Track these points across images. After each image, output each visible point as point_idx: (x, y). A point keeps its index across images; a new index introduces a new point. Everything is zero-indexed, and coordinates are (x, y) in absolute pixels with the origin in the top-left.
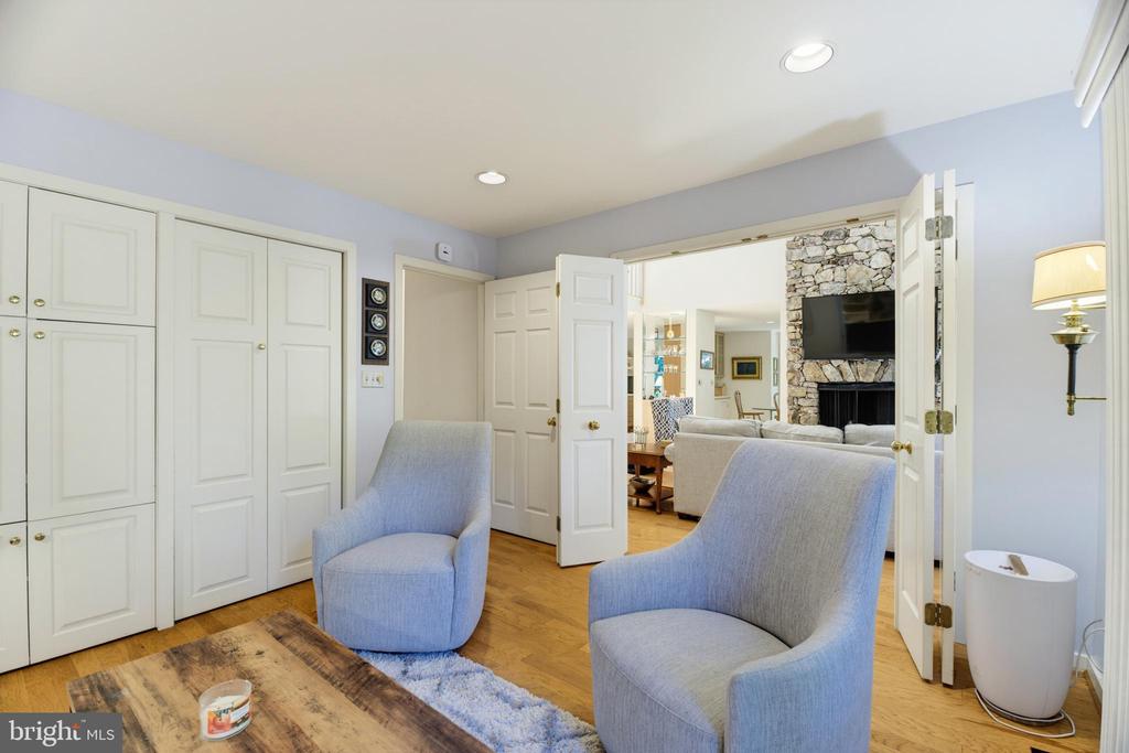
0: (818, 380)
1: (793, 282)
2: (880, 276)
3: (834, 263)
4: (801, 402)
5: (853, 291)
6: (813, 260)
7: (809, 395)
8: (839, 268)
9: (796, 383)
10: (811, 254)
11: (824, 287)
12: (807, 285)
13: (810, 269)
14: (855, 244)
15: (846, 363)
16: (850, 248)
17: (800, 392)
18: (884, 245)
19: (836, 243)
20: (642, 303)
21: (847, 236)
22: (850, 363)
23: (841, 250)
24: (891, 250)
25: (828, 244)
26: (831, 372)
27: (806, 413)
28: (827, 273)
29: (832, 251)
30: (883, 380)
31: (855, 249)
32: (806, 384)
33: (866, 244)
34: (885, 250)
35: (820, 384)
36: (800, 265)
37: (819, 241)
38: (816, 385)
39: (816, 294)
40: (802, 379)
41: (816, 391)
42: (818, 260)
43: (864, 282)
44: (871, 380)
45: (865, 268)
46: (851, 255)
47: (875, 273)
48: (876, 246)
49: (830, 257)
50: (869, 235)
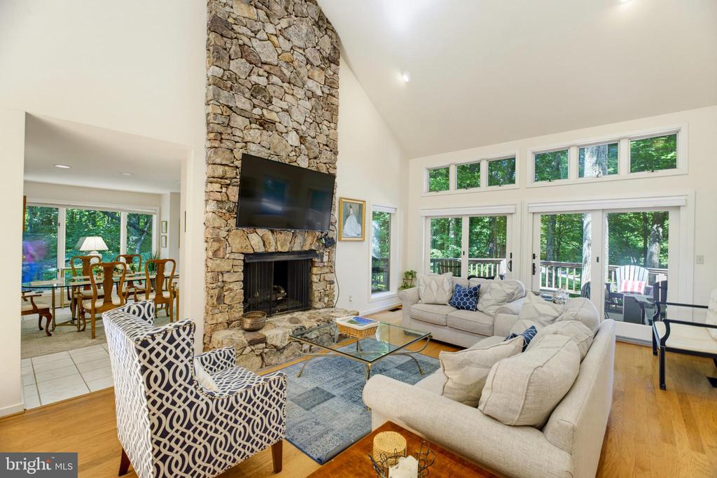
0: (244, 251)
1: (220, 129)
2: (294, 153)
3: (261, 125)
4: (226, 277)
5: (275, 159)
6: (242, 112)
8: (265, 133)
9: (221, 256)
10: (240, 105)
11: (251, 146)
12: (236, 139)
13: (239, 121)
14: (277, 113)
15: (270, 233)
16: (273, 116)
17: (225, 266)
18: (296, 126)
19: (263, 105)
21: (270, 102)
22: (273, 232)
23: (266, 114)
24: (301, 132)
25: (255, 101)
26: (256, 241)
27: (231, 290)
28: (254, 133)
29: (257, 111)
30: (293, 249)
31: (277, 120)
32: (232, 256)
33: (285, 118)
34: (296, 131)
35: (246, 255)
36: (229, 112)
37: (247, 93)
38: (242, 257)
40: (228, 250)
41: (242, 263)
42: (247, 114)
43: (283, 154)
44: (287, 250)
45: (284, 142)
46: (274, 123)
47: (291, 149)
48: (292, 124)
49: (258, 117)
50: (287, 111)
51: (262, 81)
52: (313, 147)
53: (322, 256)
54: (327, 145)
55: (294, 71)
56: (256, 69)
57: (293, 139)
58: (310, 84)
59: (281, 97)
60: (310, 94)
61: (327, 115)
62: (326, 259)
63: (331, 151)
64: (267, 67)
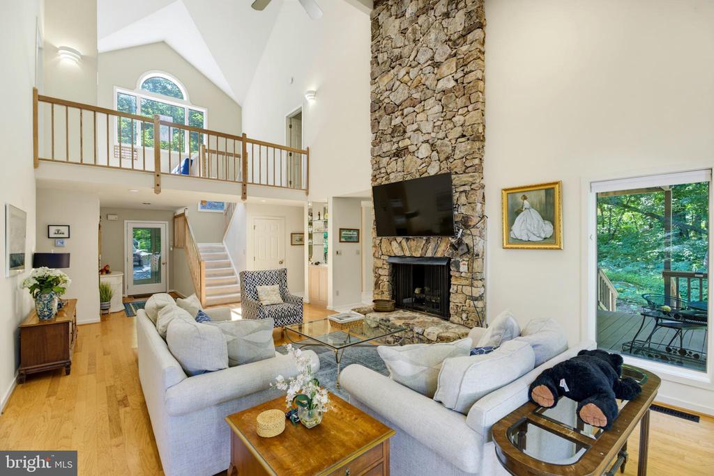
0: (389, 254)
1: (375, 173)
2: (424, 165)
3: (398, 156)
4: (380, 271)
5: (409, 178)
6: (386, 154)
7: (385, 266)
8: (400, 160)
9: (377, 256)
10: (385, 150)
11: (392, 176)
12: (383, 175)
13: (385, 161)
14: (409, 138)
15: (405, 240)
16: (407, 142)
17: (379, 264)
18: (426, 137)
19: (399, 139)
21: (405, 132)
22: (408, 240)
23: (401, 145)
24: (431, 141)
25: (394, 140)
26: (396, 247)
27: (383, 281)
28: (393, 164)
29: (396, 146)
30: (427, 256)
31: (409, 143)
32: (382, 257)
33: (416, 138)
34: (427, 142)
35: (390, 257)
36: (379, 159)
37: (388, 138)
38: (388, 258)
39: (387, 182)
40: (380, 253)
41: (388, 263)
42: (388, 154)
43: (414, 171)
44: (419, 255)
45: (415, 158)
46: (407, 148)
47: (421, 162)
48: (422, 139)
49: (395, 151)
50: (418, 130)
51: (397, 121)
52: (443, 148)
54: (463, 136)
55: (425, 87)
56: (393, 115)
57: (424, 151)
58: (442, 85)
59: (412, 122)
60: (438, 96)
61: (461, 102)
62: (463, 268)
63: (468, 139)
64: (400, 108)
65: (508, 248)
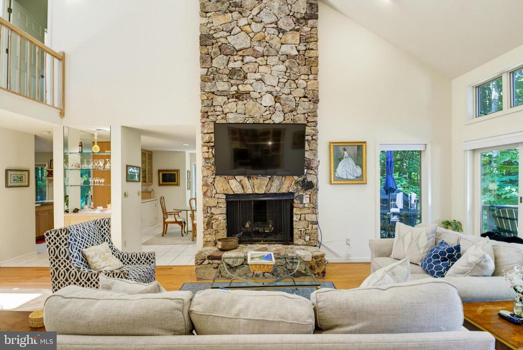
0: (226, 192)
1: (206, 109)
2: (268, 112)
3: (237, 98)
4: (213, 210)
5: (250, 121)
6: (222, 93)
7: (220, 205)
8: (240, 102)
9: (209, 195)
10: (220, 89)
11: (230, 116)
12: (218, 113)
13: (220, 100)
14: (251, 85)
15: (246, 179)
16: (248, 88)
17: (212, 202)
18: (270, 89)
19: (238, 82)
20: (62, 114)
21: (245, 77)
22: (249, 178)
23: (241, 88)
24: (275, 93)
25: (232, 82)
26: (238, 185)
27: (217, 220)
28: (232, 105)
29: (234, 88)
30: (270, 192)
31: (251, 89)
32: (217, 196)
33: (259, 86)
34: (271, 93)
35: (227, 195)
36: (211, 96)
37: (226, 78)
38: (224, 197)
39: (224, 121)
40: (214, 192)
41: (224, 201)
42: (225, 93)
43: (257, 115)
44: (263, 192)
45: (258, 105)
46: (248, 93)
47: (265, 109)
48: (265, 89)
49: (234, 93)
50: (260, 80)
51: (238, 65)
52: (287, 102)
53: (301, 198)
54: (305, 97)
55: (267, 44)
56: (232, 58)
57: (268, 100)
58: (284, 49)
59: (254, 70)
60: (283, 58)
61: (304, 69)
62: (306, 200)
63: (310, 101)
64: (240, 53)
65: (335, 184)
